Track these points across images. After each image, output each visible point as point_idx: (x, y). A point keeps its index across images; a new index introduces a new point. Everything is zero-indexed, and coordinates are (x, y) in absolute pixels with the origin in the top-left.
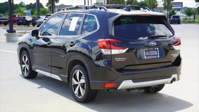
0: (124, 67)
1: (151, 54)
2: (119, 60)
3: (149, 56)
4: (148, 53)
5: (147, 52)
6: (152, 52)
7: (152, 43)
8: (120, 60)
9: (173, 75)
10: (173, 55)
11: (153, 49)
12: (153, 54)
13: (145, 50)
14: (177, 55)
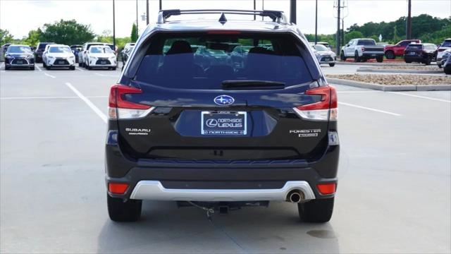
0: (150, 151)
1: (223, 126)
2: (134, 132)
3: (217, 128)
4: (214, 122)
5: (213, 120)
6: (224, 120)
7: (221, 100)
8: (137, 132)
9: (288, 183)
10: (298, 134)
11: (228, 113)
12: (229, 125)
13: (205, 115)
14: (313, 132)
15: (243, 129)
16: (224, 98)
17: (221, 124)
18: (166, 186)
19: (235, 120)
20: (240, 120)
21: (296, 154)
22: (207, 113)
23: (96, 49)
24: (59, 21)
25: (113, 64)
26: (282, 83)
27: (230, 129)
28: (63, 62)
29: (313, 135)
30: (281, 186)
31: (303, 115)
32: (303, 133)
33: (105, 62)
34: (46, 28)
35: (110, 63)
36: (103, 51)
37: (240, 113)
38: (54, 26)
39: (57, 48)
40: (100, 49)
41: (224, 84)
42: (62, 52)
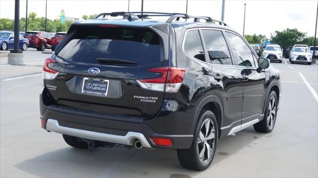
1: (95, 88)
3: (90, 90)
4: (90, 86)
5: (90, 84)
6: (96, 85)
8: (51, 88)
9: (129, 133)
10: (140, 99)
11: (99, 80)
12: (98, 88)
13: (85, 80)
14: (151, 99)
15: (105, 92)
16: (94, 69)
17: (94, 87)
18: (60, 124)
19: (102, 85)
20: (105, 86)
21: (140, 113)
22: (87, 79)
23: (300, 49)
24: (286, 29)
25: (309, 60)
26: (135, 62)
27: (98, 91)
28: (273, 57)
29: (151, 101)
30: (124, 135)
31: (144, 85)
32: (143, 99)
33: (303, 59)
34: (276, 34)
35: (306, 60)
36: (305, 51)
37: (106, 81)
38: (282, 32)
39: (273, 47)
40: (302, 50)
41: (98, 60)
42: (275, 50)
